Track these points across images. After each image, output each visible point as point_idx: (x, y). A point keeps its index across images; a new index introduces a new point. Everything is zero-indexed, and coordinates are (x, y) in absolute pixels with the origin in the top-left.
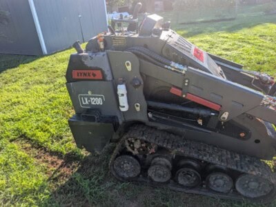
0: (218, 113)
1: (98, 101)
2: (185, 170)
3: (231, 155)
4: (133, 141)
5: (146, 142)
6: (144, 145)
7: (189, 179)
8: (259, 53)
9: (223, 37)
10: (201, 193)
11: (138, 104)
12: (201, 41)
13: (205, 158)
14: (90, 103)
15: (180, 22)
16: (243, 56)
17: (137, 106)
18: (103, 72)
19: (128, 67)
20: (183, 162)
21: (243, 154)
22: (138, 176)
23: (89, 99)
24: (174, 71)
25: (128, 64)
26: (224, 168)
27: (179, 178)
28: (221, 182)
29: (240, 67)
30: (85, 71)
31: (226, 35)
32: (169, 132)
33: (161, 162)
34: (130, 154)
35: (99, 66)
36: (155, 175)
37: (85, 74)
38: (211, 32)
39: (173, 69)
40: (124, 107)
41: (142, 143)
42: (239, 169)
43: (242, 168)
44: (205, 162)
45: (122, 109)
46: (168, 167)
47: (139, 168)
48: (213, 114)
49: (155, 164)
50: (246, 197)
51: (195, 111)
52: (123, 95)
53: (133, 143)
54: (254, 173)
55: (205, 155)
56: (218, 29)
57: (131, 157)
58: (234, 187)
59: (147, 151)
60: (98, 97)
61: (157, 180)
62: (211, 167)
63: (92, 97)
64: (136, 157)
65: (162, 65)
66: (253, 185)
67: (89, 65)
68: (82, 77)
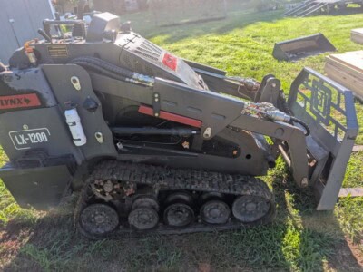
0: (199, 130)
1: (40, 137)
2: (174, 206)
3: (223, 177)
4: (102, 184)
5: (119, 182)
6: (117, 186)
7: (180, 217)
8: (253, 57)
9: (213, 41)
10: (197, 230)
11: (100, 134)
12: (188, 47)
13: (193, 187)
14: (29, 142)
15: (159, 24)
16: (237, 62)
17: (99, 136)
18: (39, 96)
19: (75, 85)
20: (171, 198)
21: (235, 174)
22: (117, 228)
23: (26, 136)
24: (139, 84)
25: (75, 81)
26: (219, 194)
27: (169, 218)
28: (217, 211)
29: (223, 73)
30: (13, 97)
31: (216, 38)
32: (147, 164)
33: (145, 204)
34: (101, 201)
35: (32, 88)
36: (139, 222)
37: (13, 102)
38: (198, 35)
39: (137, 82)
40: (79, 140)
41: (114, 184)
42: (232, 192)
43: (235, 190)
44: (197, 192)
45: (78, 144)
46: (154, 208)
47: (116, 218)
48: (194, 132)
49: (137, 207)
50: (245, 223)
51: (173, 132)
52: (74, 124)
53: (102, 187)
54: (248, 193)
55: (193, 183)
56: (207, 31)
57: (103, 206)
58: (231, 215)
59: (124, 194)
60: (40, 132)
61: (141, 227)
62: (205, 197)
63: (31, 132)
64: (110, 204)
65: (121, 78)
66: (251, 206)
67: (17, 88)
68: (10, 106)
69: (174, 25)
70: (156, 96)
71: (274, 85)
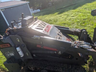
0: (57, 52)
1: (12, 54)
8: (84, 16)
9: (72, 12)
11: (27, 53)
14: (10, 55)
17: (27, 54)
19: (18, 41)
21: (72, 64)
23: (9, 54)
24: (36, 39)
25: (18, 40)
29: (68, 28)
37: (4, 46)
38: (67, 11)
40: (21, 55)
48: (55, 52)
51: (48, 52)
52: (19, 51)
56: (70, 9)
59: (37, 69)
60: (12, 53)
67: (5, 42)
68: (4, 47)
69: (61, 8)
70: (41, 42)
71: (85, 33)
